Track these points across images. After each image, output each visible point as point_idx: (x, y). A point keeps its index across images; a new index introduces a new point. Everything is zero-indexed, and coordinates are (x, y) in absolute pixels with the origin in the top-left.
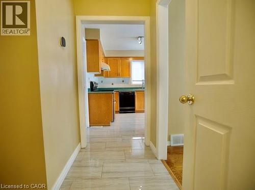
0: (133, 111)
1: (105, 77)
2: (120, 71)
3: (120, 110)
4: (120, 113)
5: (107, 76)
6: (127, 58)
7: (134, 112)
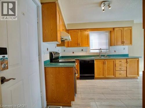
0: (92, 78)
1: (67, 47)
2: (79, 41)
3: (81, 77)
4: (80, 79)
5: (68, 46)
6: (85, 30)
7: (94, 79)
